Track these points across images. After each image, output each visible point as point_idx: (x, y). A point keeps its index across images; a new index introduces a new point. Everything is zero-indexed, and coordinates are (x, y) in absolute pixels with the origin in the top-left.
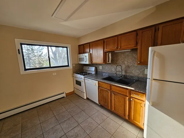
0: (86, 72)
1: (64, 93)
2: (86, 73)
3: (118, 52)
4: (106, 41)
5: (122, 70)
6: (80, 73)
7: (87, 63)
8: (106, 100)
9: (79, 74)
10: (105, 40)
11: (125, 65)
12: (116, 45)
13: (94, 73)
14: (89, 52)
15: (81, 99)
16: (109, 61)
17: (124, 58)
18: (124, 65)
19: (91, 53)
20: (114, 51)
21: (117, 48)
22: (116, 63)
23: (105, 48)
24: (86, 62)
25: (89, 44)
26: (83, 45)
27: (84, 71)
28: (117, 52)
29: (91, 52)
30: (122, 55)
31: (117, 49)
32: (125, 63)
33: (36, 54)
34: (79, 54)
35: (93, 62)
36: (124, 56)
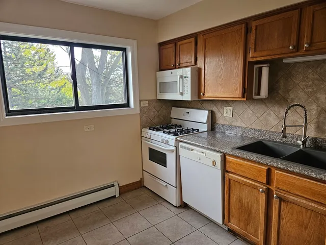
0: (181, 126)
1: (113, 186)
2: (180, 129)
3: (296, 63)
4: (256, 26)
5: (306, 122)
6: (163, 128)
7: (187, 97)
8: (249, 215)
9: (158, 130)
10: (254, 24)
11: (318, 106)
12: (294, 37)
13: (204, 128)
14: (193, 63)
15: (165, 204)
16: (259, 94)
17: (316, 82)
18: (314, 107)
19: (198, 66)
20: (281, 59)
21: (298, 47)
22: (285, 100)
23: (252, 51)
24: (182, 94)
25: (193, 40)
26: (175, 41)
27: (174, 122)
28: (292, 63)
29: (200, 64)
30: (310, 71)
31: (298, 51)
32: (317, 99)
33: (28, 71)
34: (161, 70)
35: (206, 95)
36: (316, 76)
